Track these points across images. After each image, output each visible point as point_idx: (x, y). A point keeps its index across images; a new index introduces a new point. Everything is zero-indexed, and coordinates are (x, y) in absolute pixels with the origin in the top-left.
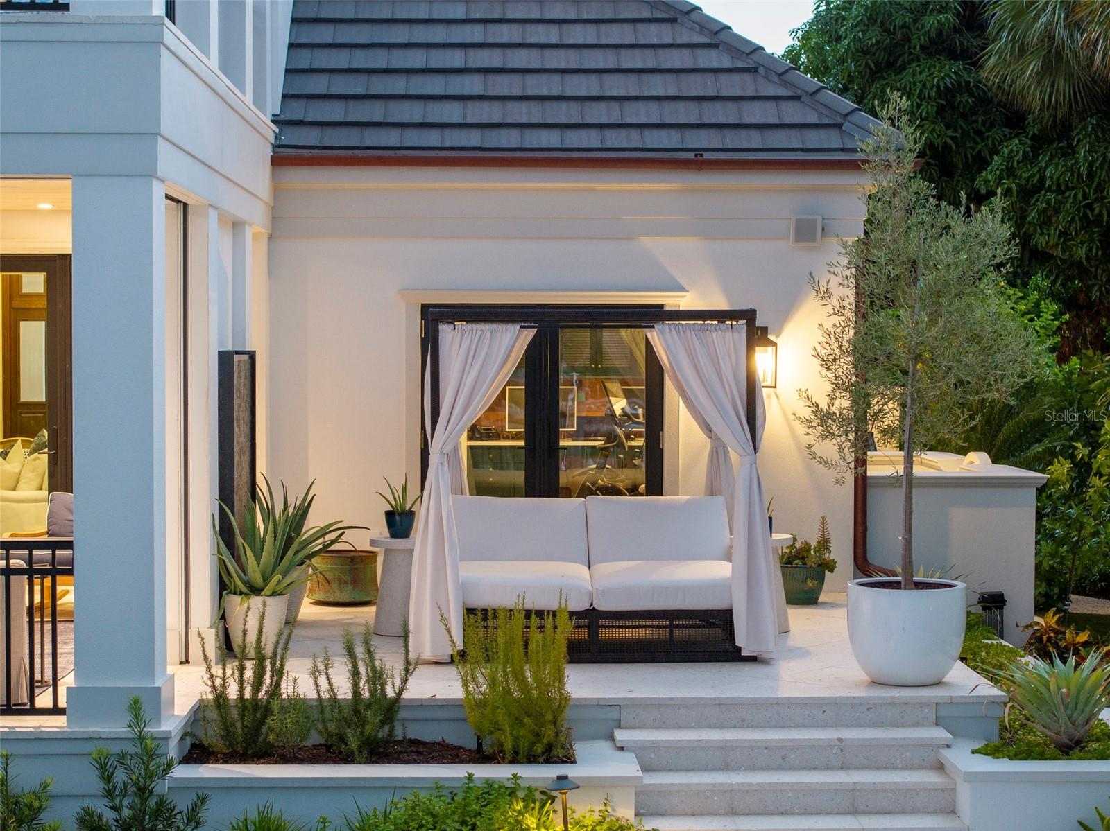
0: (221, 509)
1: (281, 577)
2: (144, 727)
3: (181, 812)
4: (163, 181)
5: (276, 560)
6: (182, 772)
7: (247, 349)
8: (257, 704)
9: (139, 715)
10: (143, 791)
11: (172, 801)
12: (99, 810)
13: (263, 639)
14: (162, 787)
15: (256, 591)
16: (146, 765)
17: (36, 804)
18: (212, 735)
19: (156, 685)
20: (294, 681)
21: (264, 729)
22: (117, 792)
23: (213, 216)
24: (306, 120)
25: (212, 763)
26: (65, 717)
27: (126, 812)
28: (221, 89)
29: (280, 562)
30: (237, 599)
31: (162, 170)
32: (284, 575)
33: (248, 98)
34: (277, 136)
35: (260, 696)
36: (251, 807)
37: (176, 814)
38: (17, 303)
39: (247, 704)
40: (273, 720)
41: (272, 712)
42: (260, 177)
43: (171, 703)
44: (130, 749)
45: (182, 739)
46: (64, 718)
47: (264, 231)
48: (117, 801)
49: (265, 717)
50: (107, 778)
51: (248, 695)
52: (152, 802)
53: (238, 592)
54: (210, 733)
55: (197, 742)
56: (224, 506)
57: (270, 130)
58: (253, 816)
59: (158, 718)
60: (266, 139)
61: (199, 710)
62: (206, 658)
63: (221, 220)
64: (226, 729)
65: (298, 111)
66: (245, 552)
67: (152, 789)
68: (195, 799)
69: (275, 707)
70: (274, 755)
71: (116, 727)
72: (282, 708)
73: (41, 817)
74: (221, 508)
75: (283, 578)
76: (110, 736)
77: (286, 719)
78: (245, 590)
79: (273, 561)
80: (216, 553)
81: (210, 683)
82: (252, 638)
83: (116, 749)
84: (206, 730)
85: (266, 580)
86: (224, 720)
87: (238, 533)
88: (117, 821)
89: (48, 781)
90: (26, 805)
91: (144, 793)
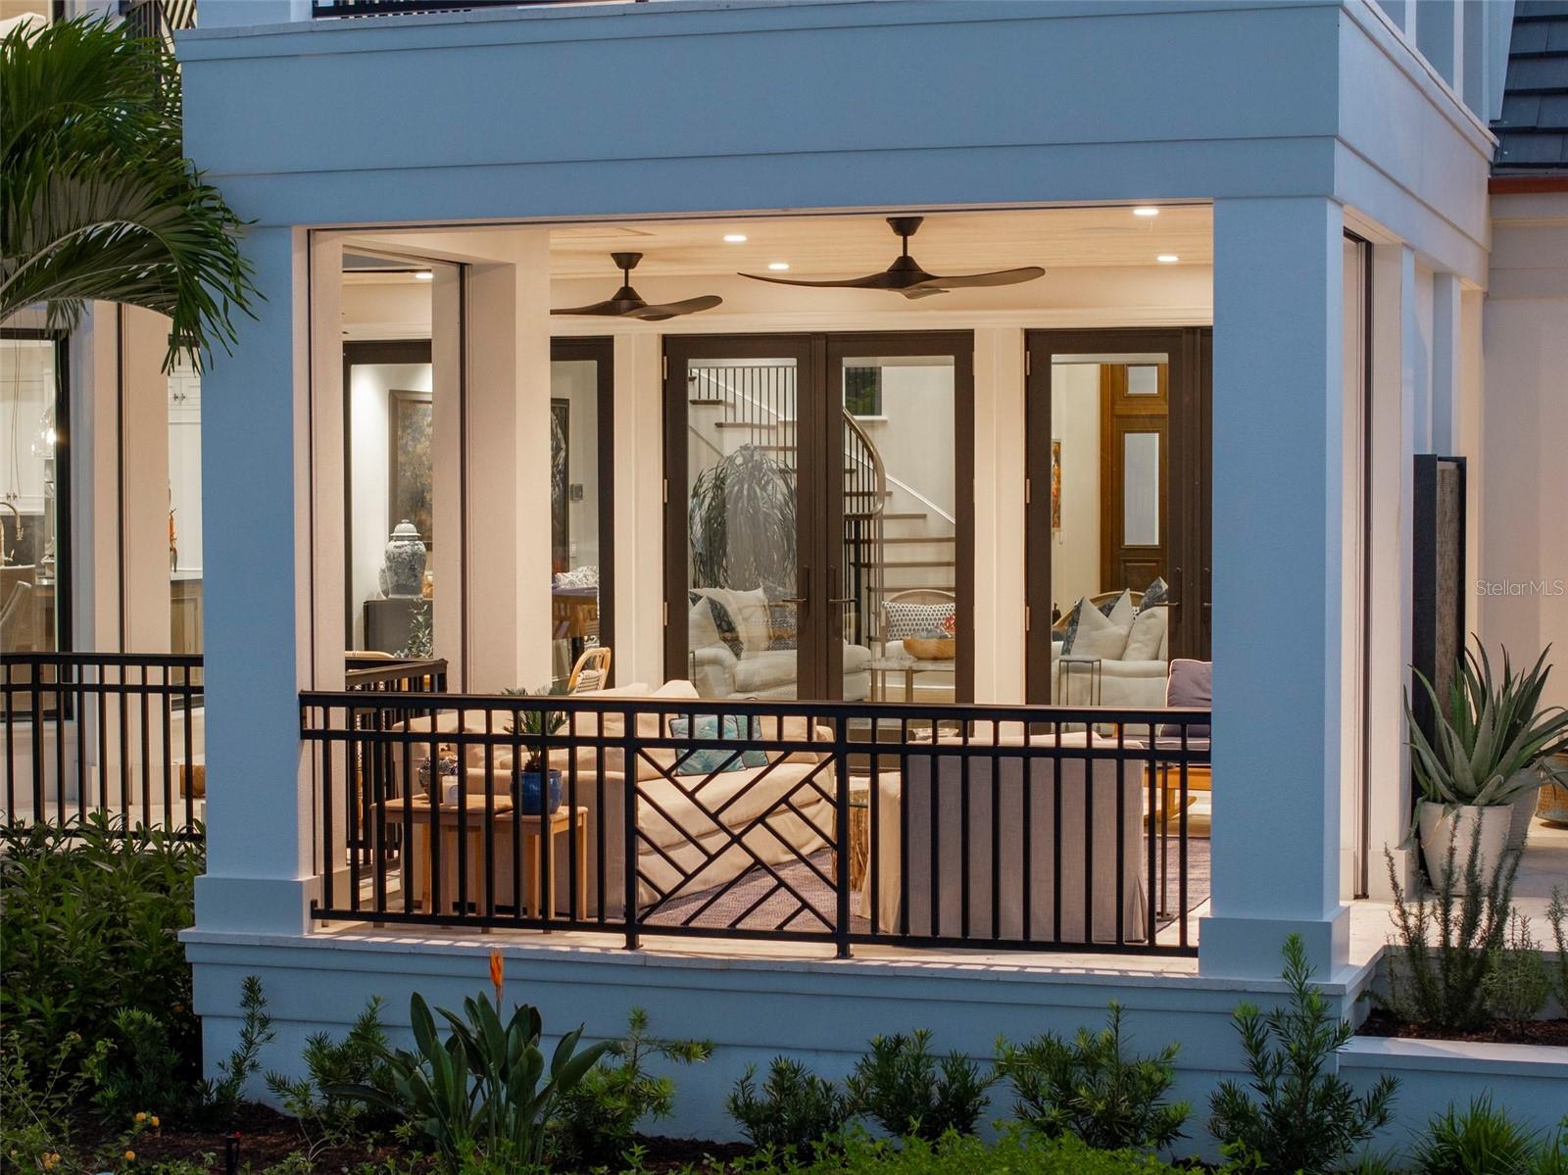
0: (1416, 679)
1: (1502, 778)
2: (1306, 978)
3: (1358, 1101)
4: (1341, 205)
5: (1495, 755)
6: (1359, 1046)
7: (1453, 455)
8: (1467, 956)
9: (1299, 961)
10: (1305, 1066)
11: (1346, 1084)
12: (1244, 1090)
13: (1478, 862)
14: (1331, 1063)
15: (1466, 798)
16: (1309, 1031)
17: (1157, 1077)
18: (1401, 997)
19: (1325, 919)
20: (1524, 924)
21: (1478, 993)
22: (1268, 1067)
23: (1408, 260)
24: (1540, 126)
25: (1402, 1037)
26: (1197, 959)
27: (1281, 1096)
28: (1421, 77)
29: (1502, 756)
30: (1439, 809)
31: (1340, 188)
32: (1508, 775)
33: (1457, 92)
34: (1497, 151)
35: (1472, 945)
36: (1461, 1100)
37: (1351, 1103)
38: (1121, 409)
39: (1454, 954)
40: (1491, 979)
41: (1491, 967)
42: (1473, 209)
43: (1345, 949)
44: (1289, 1009)
45: (1359, 1000)
46: (1195, 961)
47: (1477, 288)
48: (1269, 1080)
49: (1480, 973)
50: (1256, 1047)
51: (1454, 942)
52: (1318, 1085)
53: (1440, 800)
54: (1400, 993)
55: (1380, 1008)
56: (1419, 674)
57: (1488, 141)
58: (1463, 1111)
59: (1327, 968)
60: (1481, 153)
61: (1385, 959)
62: (1395, 886)
63: (1419, 268)
64: (1423, 990)
65: (1528, 113)
66: (1450, 742)
67: (1318, 1066)
68: (1379, 1083)
69: (1495, 960)
70: (1492, 1030)
71: (1267, 976)
72: (1505, 962)
73: (1162, 1096)
74: (1415, 677)
75: (1505, 782)
76: (1259, 989)
77: (1511, 978)
78: (1449, 795)
79: (1490, 756)
80: (1408, 742)
81: (1400, 923)
82: (1462, 859)
83: (1268, 1007)
84: (1393, 988)
85: (1480, 784)
86: (1419, 975)
87: (1441, 715)
88: (1268, 1107)
89: (1174, 1047)
90: (1142, 1078)
91: (1306, 1070)
